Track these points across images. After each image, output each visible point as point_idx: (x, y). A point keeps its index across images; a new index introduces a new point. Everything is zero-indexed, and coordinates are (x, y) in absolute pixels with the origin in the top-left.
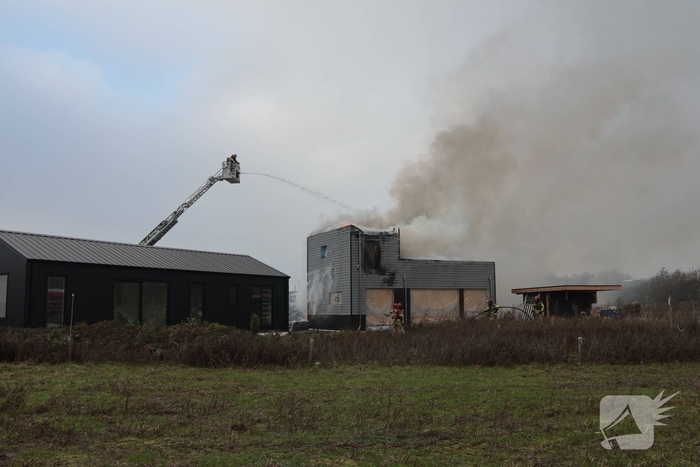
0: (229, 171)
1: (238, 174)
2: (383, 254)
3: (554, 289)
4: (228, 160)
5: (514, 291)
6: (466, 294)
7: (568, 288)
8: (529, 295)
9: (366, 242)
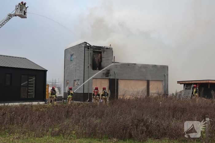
0: (19, 10)
1: (25, 13)
2: (103, 59)
3: (202, 82)
4: (19, 4)
5: (179, 82)
6: (151, 83)
7: (210, 82)
8: (187, 85)
9: (94, 52)
